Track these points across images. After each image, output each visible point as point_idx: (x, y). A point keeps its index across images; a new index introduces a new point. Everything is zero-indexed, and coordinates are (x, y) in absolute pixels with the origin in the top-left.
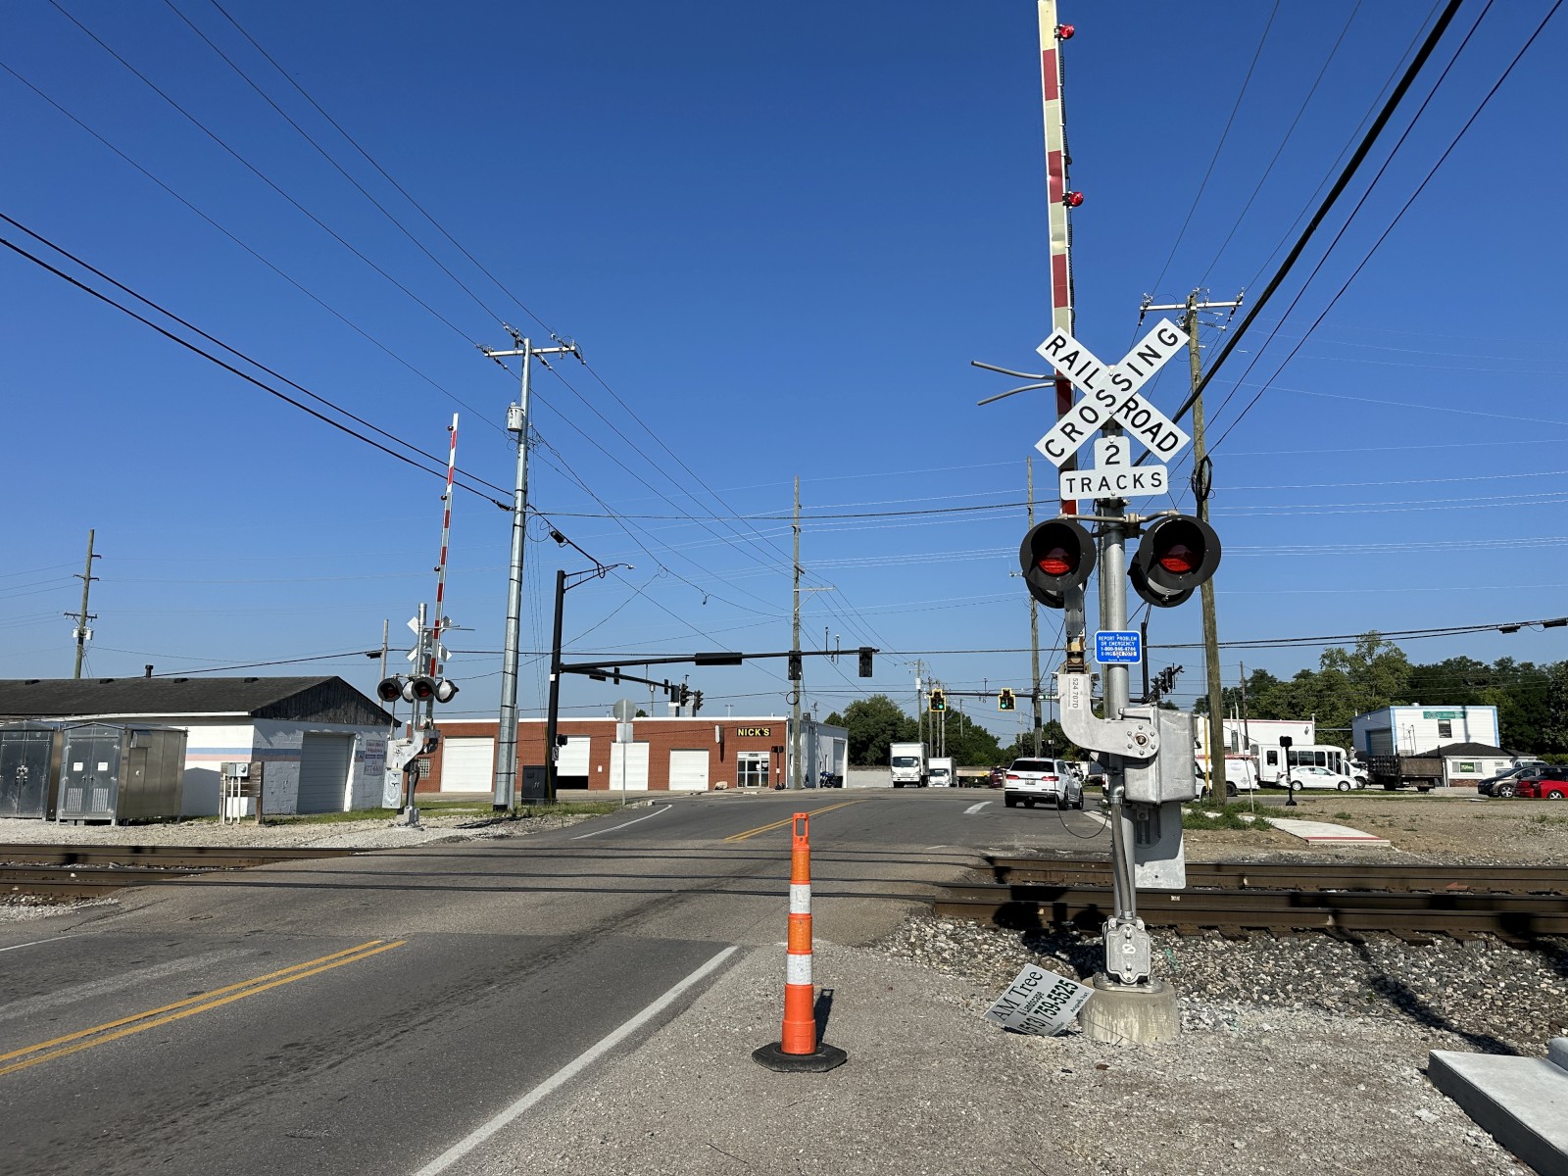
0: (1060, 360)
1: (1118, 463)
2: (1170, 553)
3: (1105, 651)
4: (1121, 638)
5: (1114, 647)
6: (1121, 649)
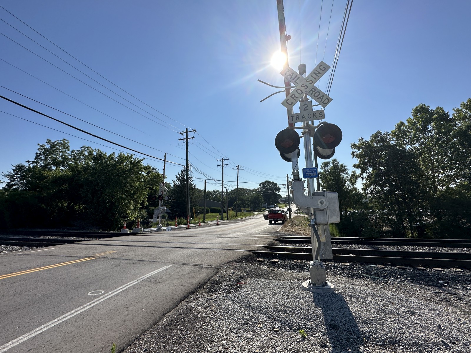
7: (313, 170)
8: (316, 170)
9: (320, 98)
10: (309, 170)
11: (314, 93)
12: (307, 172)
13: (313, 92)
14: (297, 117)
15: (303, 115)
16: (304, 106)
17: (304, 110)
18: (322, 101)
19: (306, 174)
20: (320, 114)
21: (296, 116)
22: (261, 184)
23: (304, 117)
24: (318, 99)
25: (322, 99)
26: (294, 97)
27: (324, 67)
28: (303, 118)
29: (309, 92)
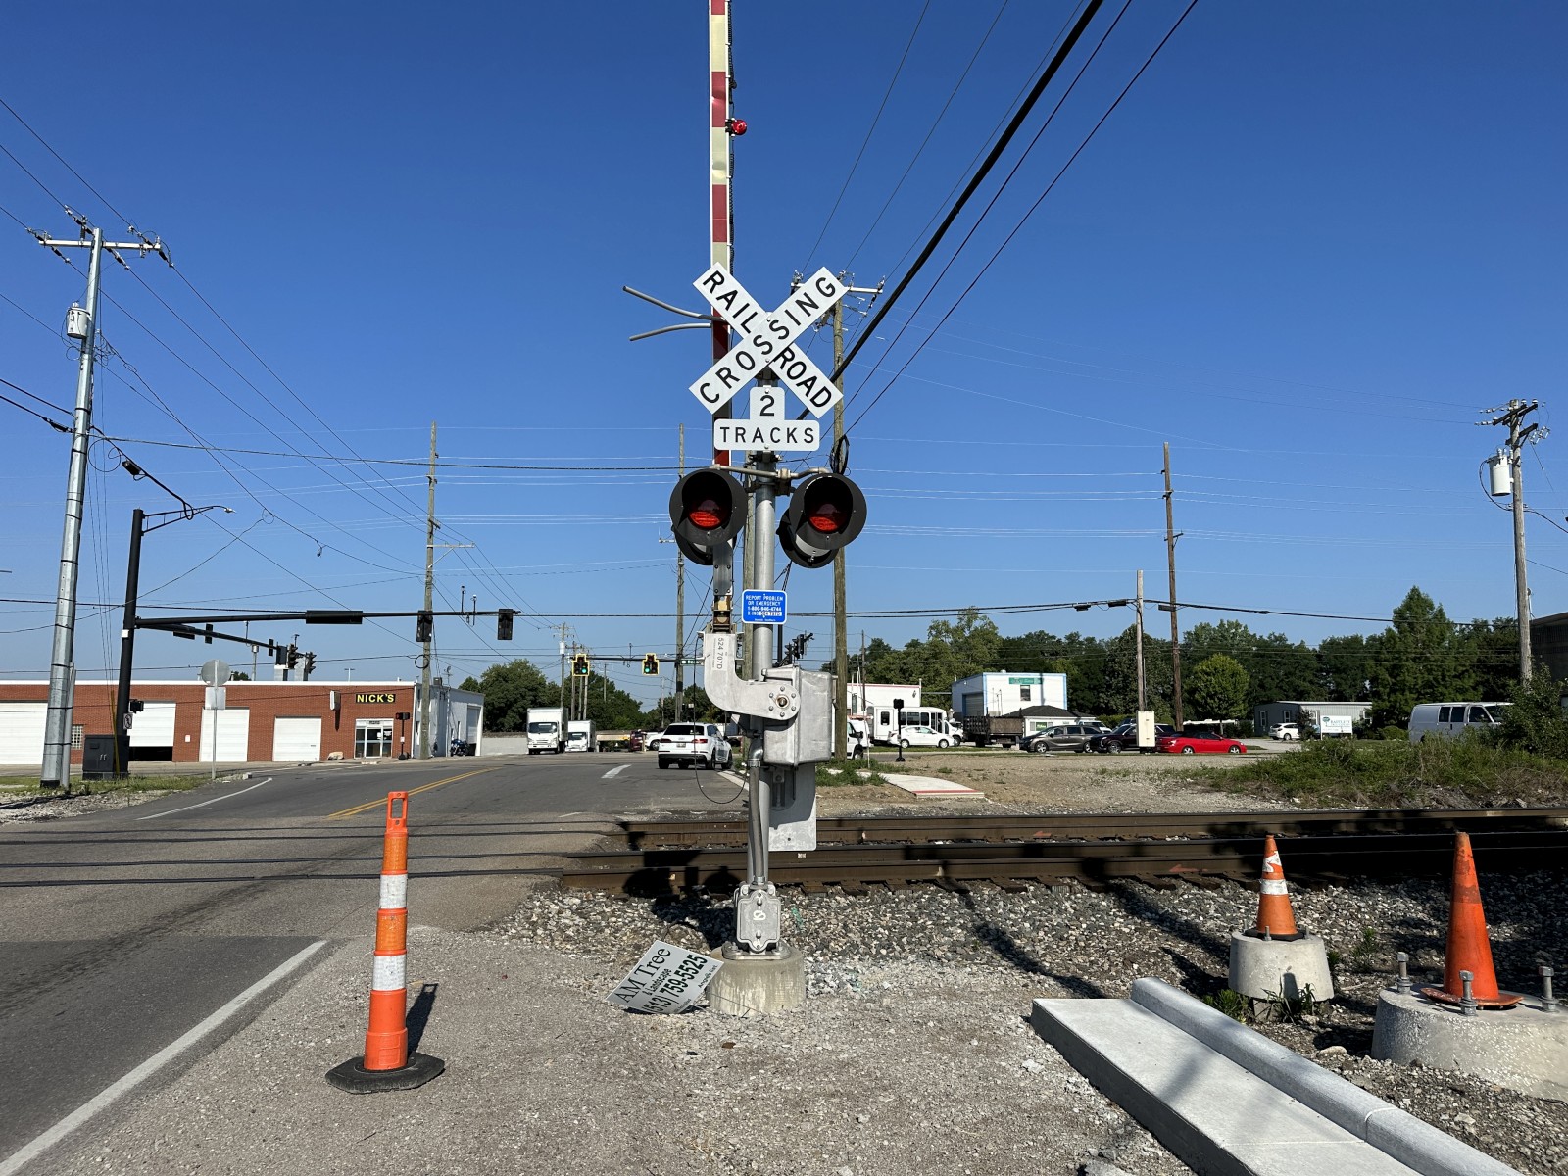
0: (718, 299)
1: (773, 414)
2: (819, 512)
3: (751, 611)
4: (767, 598)
5: (760, 606)
6: (767, 608)
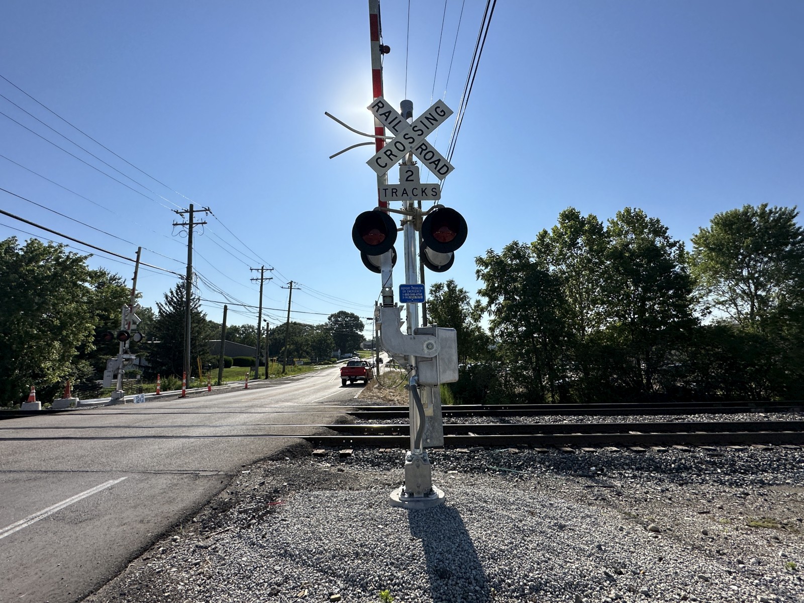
7: (417, 288)
8: (422, 288)
9: (434, 162)
10: (411, 289)
11: (424, 152)
12: (406, 293)
13: (423, 150)
14: (394, 191)
15: (405, 189)
16: (407, 172)
17: (407, 180)
18: (438, 169)
19: (406, 295)
20: (434, 190)
21: (392, 189)
22: (332, 316)
23: (406, 193)
24: (430, 163)
25: (437, 165)
26: (390, 155)
27: (442, 111)
28: (403, 193)
29: (416, 150)
